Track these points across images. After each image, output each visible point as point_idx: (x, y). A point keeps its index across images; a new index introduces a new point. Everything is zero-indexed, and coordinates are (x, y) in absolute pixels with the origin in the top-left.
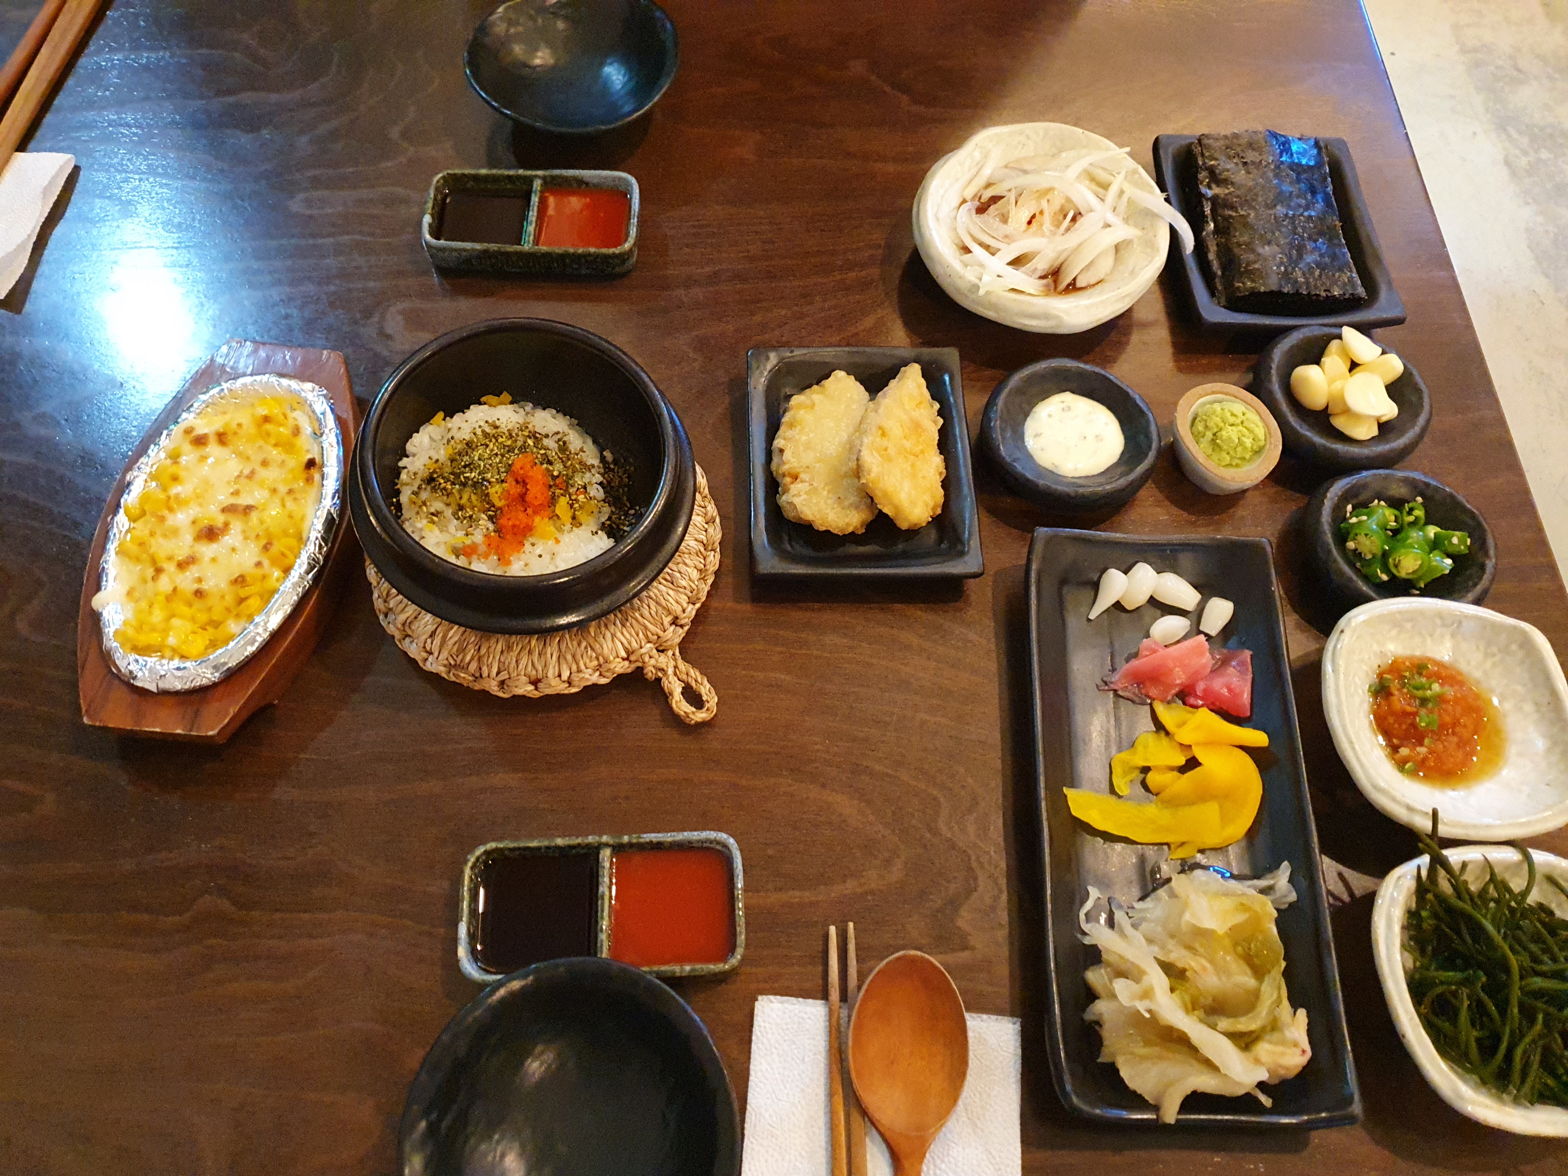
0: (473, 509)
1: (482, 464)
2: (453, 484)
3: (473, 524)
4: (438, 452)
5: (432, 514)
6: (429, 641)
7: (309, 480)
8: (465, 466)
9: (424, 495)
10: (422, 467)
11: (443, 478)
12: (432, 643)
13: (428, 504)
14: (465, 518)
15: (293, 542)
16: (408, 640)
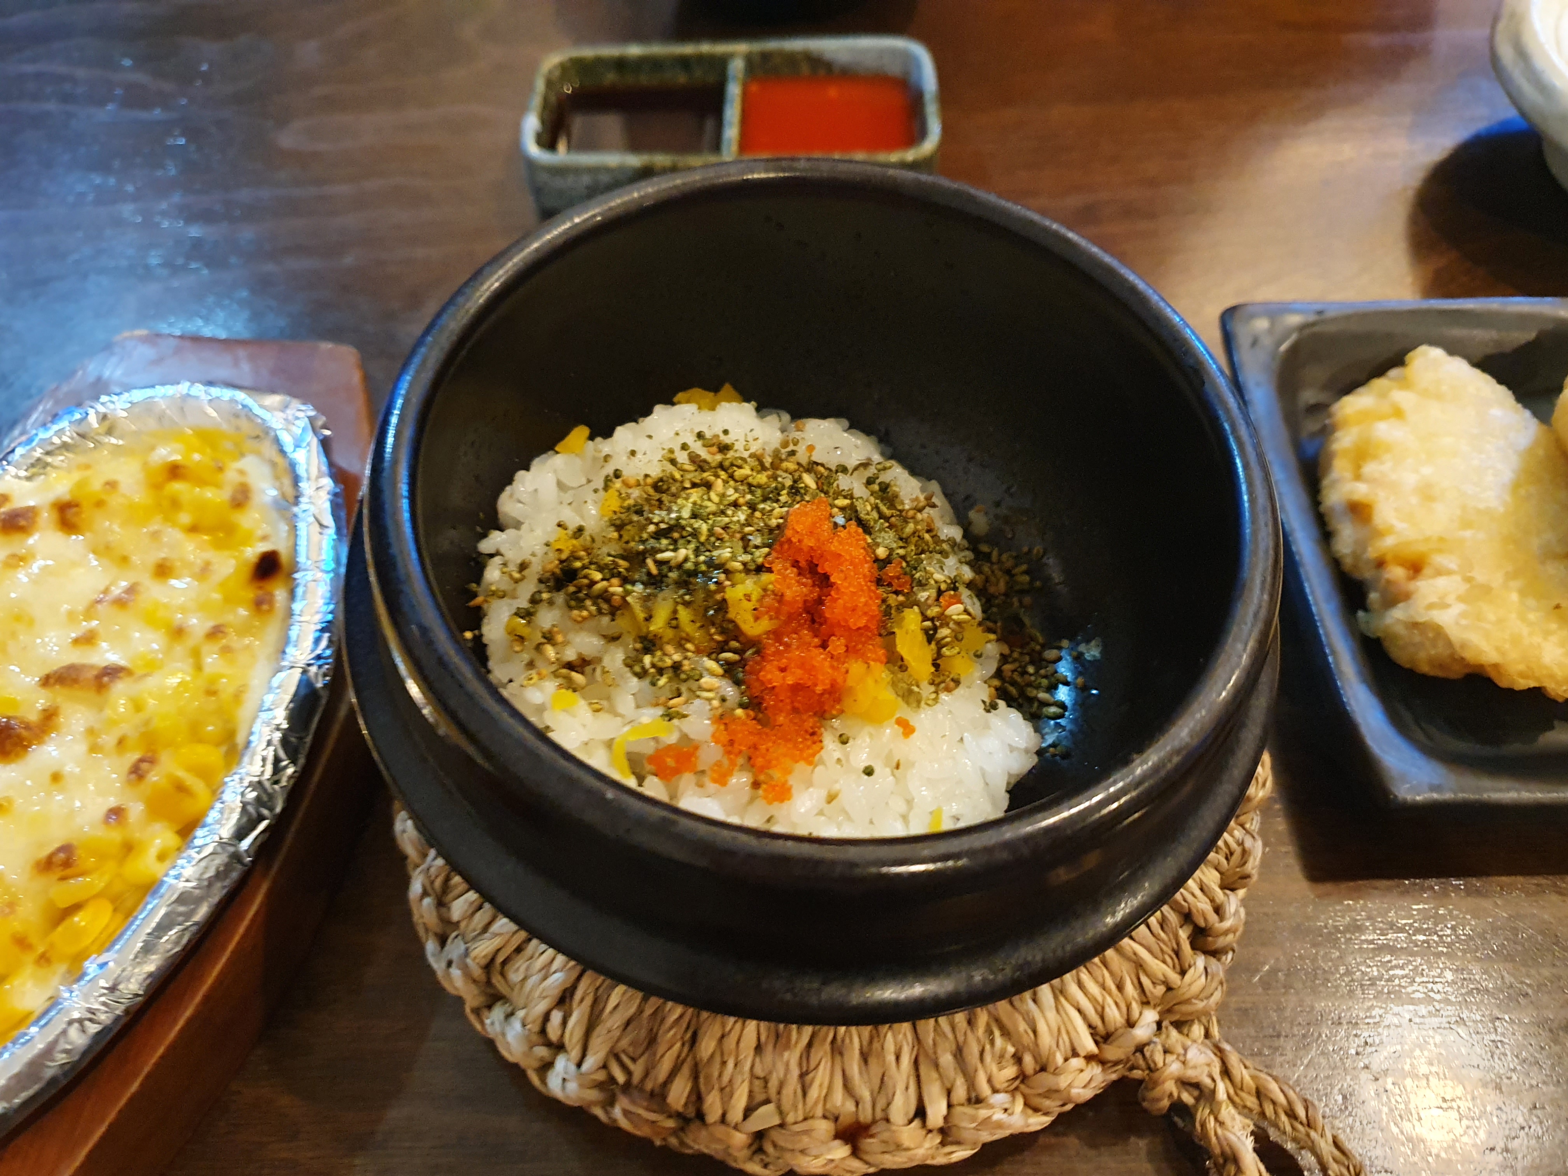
0: (680, 646)
1: (704, 528)
2: (625, 581)
3: (683, 688)
4: (580, 512)
5: (570, 666)
6: (556, 1017)
7: (261, 605)
8: (658, 535)
9: (547, 618)
10: (540, 549)
11: (600, 569)
12: (564, 1022)
13: (559, 638)
14: (661, 671)
15: (213, 756)
16: (498, 1013)
